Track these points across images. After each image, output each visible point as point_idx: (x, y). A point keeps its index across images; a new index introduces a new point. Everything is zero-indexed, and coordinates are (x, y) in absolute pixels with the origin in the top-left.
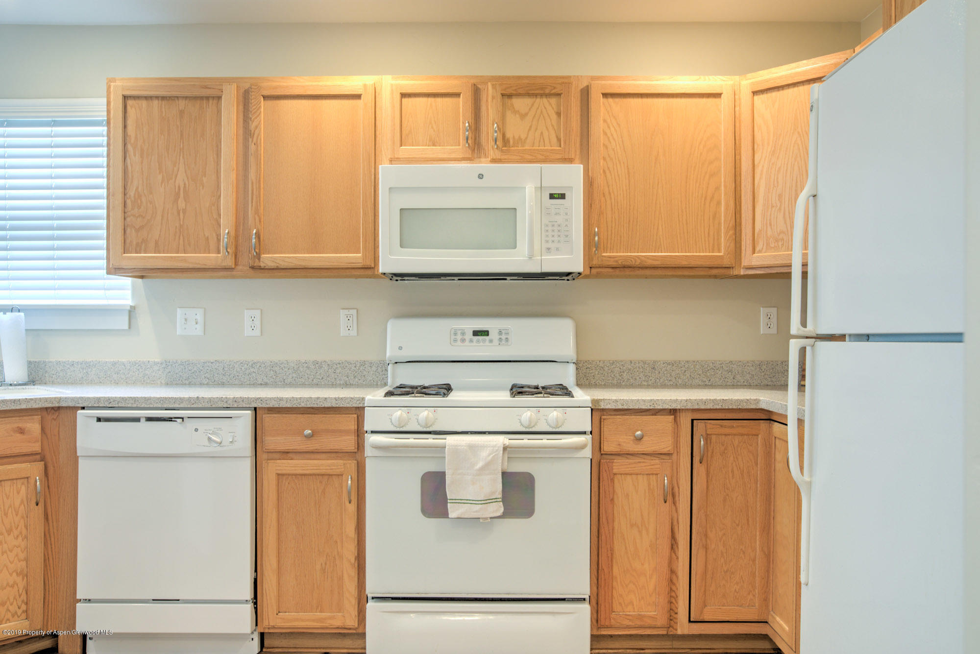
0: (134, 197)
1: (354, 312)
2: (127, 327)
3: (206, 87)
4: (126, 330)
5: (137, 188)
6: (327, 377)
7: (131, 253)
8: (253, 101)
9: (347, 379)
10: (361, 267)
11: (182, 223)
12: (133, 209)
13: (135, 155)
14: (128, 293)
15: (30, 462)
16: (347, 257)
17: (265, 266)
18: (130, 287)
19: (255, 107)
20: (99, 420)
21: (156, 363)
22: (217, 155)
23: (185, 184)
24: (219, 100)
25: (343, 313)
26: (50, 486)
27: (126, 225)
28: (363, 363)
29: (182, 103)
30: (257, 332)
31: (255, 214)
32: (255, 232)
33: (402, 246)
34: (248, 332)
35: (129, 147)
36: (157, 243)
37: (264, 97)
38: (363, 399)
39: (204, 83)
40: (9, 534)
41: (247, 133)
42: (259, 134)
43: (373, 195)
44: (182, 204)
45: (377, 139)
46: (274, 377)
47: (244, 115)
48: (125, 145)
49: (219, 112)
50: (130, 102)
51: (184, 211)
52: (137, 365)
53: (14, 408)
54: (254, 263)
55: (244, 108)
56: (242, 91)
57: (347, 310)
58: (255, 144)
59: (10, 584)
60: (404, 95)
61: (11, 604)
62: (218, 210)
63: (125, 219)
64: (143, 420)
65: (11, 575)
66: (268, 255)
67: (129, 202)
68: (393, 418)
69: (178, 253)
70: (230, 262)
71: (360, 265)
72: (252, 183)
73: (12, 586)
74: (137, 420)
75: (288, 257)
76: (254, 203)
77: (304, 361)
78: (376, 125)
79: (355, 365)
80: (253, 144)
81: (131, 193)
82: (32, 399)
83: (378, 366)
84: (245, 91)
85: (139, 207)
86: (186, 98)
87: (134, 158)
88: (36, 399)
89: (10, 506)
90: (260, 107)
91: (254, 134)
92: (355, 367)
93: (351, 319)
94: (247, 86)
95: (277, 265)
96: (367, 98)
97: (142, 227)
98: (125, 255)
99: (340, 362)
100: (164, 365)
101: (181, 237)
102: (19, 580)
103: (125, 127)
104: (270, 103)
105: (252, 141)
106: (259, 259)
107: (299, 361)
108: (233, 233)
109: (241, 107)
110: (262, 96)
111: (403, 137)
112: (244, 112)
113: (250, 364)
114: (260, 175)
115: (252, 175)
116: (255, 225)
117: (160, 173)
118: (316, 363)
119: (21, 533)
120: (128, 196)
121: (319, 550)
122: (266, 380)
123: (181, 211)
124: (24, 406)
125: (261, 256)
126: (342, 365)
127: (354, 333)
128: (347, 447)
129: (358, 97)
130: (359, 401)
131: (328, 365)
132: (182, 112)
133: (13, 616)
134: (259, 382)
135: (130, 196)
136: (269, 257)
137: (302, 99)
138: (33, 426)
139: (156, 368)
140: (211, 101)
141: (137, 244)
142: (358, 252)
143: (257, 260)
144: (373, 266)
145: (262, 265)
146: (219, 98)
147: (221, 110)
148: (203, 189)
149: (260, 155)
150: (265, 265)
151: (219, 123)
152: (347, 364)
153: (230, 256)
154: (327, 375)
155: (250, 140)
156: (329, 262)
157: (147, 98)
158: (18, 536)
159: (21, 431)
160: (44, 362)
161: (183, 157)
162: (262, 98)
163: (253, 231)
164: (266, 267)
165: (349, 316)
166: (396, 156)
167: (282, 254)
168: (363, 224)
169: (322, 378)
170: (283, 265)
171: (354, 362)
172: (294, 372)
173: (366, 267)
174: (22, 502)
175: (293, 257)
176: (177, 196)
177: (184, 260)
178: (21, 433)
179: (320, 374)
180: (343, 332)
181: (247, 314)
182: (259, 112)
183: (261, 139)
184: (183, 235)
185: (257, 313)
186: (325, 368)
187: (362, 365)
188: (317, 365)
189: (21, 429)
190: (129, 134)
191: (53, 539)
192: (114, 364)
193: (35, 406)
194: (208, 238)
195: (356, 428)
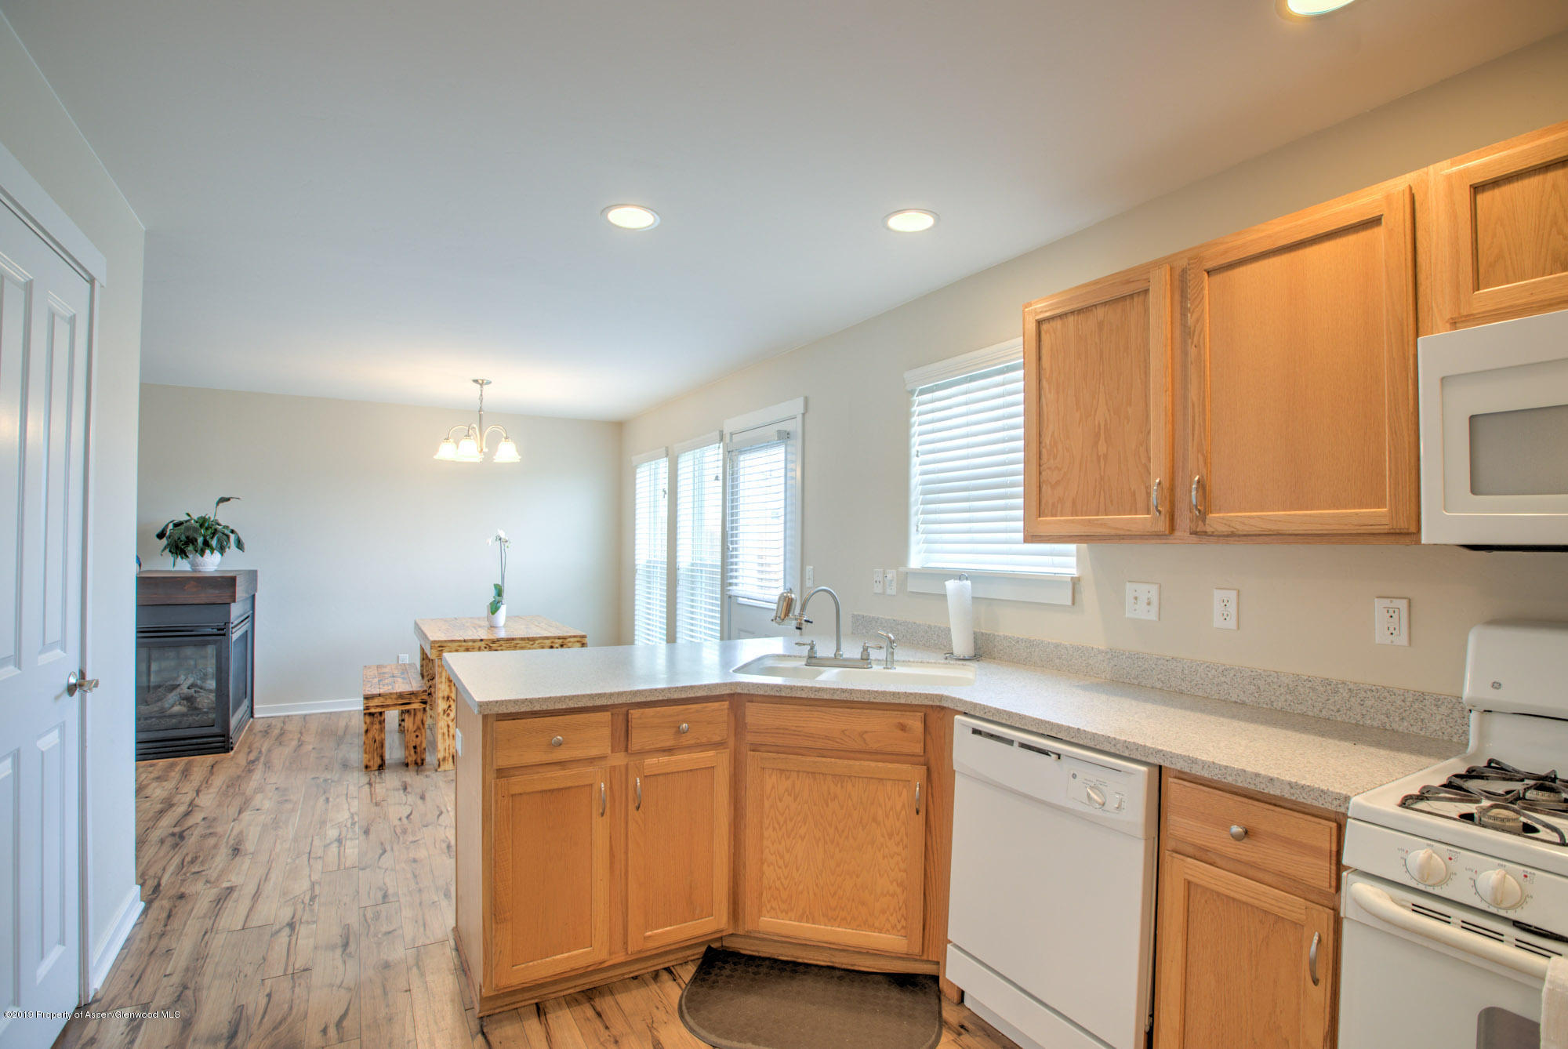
0: (1050, 444)
1: (1402, 604)
2: (1070, 603)
3: (1128, 282)
4: (1068, 606)
5: (1053, 432)
6: (1347, 710)
7: (1046, 517)
8: (1192, 282)
9: (1386, 720)
10: (1386, 531)
11: (1102, 474)
12: (1048, 460)
13: (1050, 392)
14: (1073, 560)
15: (912, 764)
16: (1357, 514)
17: (1213, 532)
18: (1075, 552)
19: (1195, 291)
20: (976, 732)
21: (1100, 652)
22: (1145, 373)
23: (1106, 421)
24: (1146, 296)
25: (1380, 605)
26: (934, 794)
27: (1041, 480)
28: (1421, 696)
29: (1100, 312)
30: (1232, 623)
31: (1198, 451)
32: (1197, 478)
33: (1474, 490)
34: (1218, 622)
35: (1045, 384)
36: (1074, 503)
37: (1208, 273)
38: (1347, 799)
39: (1126, 277)
40: (890, 839)
41: (1185, 333)
42: (1202, 330)
43: (1411, 396)
44: (1102, 448)
45: (1421, 289)
46: (1256, 695)
47: (1182, 307)
48: (1040, 381)
49: (1146, 311)
50: (1045, 327)
51: (1106, 456)
52: (1080, 651)
53: (893, 701)
54: (1197, 527)
55: (1182, 296)
56: (1177, 272)
57: (1388, 601)
58: (1196, 346)
59: (891, 893)
60: (1477, 189)
61: (892, 915)
62: (1147, 451)
63: (1040, 473)
64: (1016, 744)
65: (891, 883)
66: (1217, 515)
67: (1044, 451)
68: (1410, 858)
69: (1098, 515)
70: (1162, 525)
71: (1385, 529)
72: (1193, 405)
73: (893, 895)
74: (1010, 742)
75: (1249, 517)
76: (1196, 436)
77: (1306, 678)
78: (1418, 264)
79: (1402, 697)
80: (1193, 346)
81: (1047, 440)
82: (911, 694)
83: (1453, 707)
84: (1183, 270)
85: (1055, 458)
86: (1105, 303)
87: (1049, 396)
88: (916, 693)
89: (891, 809)
90: (1203, 289)
91: (1194, 331)
92: (1404, 701)
93: (1395, 616)
94: (1184, 263)
95: (1233, 529)
96: (1397, 219)
97: (1058, 483)
98: (1041, 519)
99: (1374, 688)
100: (1109, 656)
101: (1102, 492)
102: (899, 890)
103: (1039, 359)
104: (1218, 278)
105: (1192, 343)
106: (1204, 521)
107: (1298, 675)
108: (1166, 484)
109: (1177, 297)
110: (1205, 270)
111: (1481, 270)
112: (1181, 302)
113: (1220, 670)
114: (1204, 392)
115: (1193, 394)
116: (1198, 469)
117: (1077, 410)
118: (1327, 682)
119: (902, 840)
120: (1043, 445)
121: (1253, 1039)
122: (1243, 697)
123: (1102, 459)
124: (902, 701)
125: (1207, 517)
126: (1377, 695)
127: (1402, 639)
128: (1313, 879)
129: (1376, 221)
130: (1338, 802)
131: (1350, 689)
132: (1101, 325)
133: (893, 928)
134: (1233, 699)
135: (1046, 443)
136: (1219, 518)
137: (1269, 257)
138: (916, 724)
139: (1100, 657)
140: (1135, 299)
141: (1053, 504)
142: (1380, 503)
143: (1200, 522)
144: (1413, 529)
145: (1209, 529)
146: (1146, 291)
147: (1149, 308)
148: (1128, 423)
149: (1204, 361)
150: (1213, 530)
151: (1146, 328)
152: (1386, 694)
153: (1163, 517)
154: (1348, 706)
155: (1190, 341)
156: (1321, 524)
157: (1061, 316)
158: (898, 843)
159: (903, 728)
160: (994, 635)
161: (1103, 384)
162: (1206, 274)
163: (1195, 477)
164: (1215, 533)
165: (1391, 611)
166: (1464, 312)
167: (1240, 512)
168: (1390, 452)
169: (1338, 711)
170: (1241, 528)
171: (1401, 692)
172: (1289, 692)
173: (1398, 531)
174: (903, 806)
175: (1259, 517)
176: (1098, 435)
177: (1103, 524)
178: (902, 730)
179: (1335, 702)
180: (1381, 636)
181: (1218, 595)
182: (1201, 296)
183: (1204, 338)
184: (1104, 490)
185: (1233, 595)
186: (1344, 694)
187: (1417, 700)
188: (1329, 687)
189: (902, 725)
190: (1044, 366)
191: (935, 856)
192: (1057, 646)
193: (915, 702)
194: (1134, 492)
195: (1334, 848)
